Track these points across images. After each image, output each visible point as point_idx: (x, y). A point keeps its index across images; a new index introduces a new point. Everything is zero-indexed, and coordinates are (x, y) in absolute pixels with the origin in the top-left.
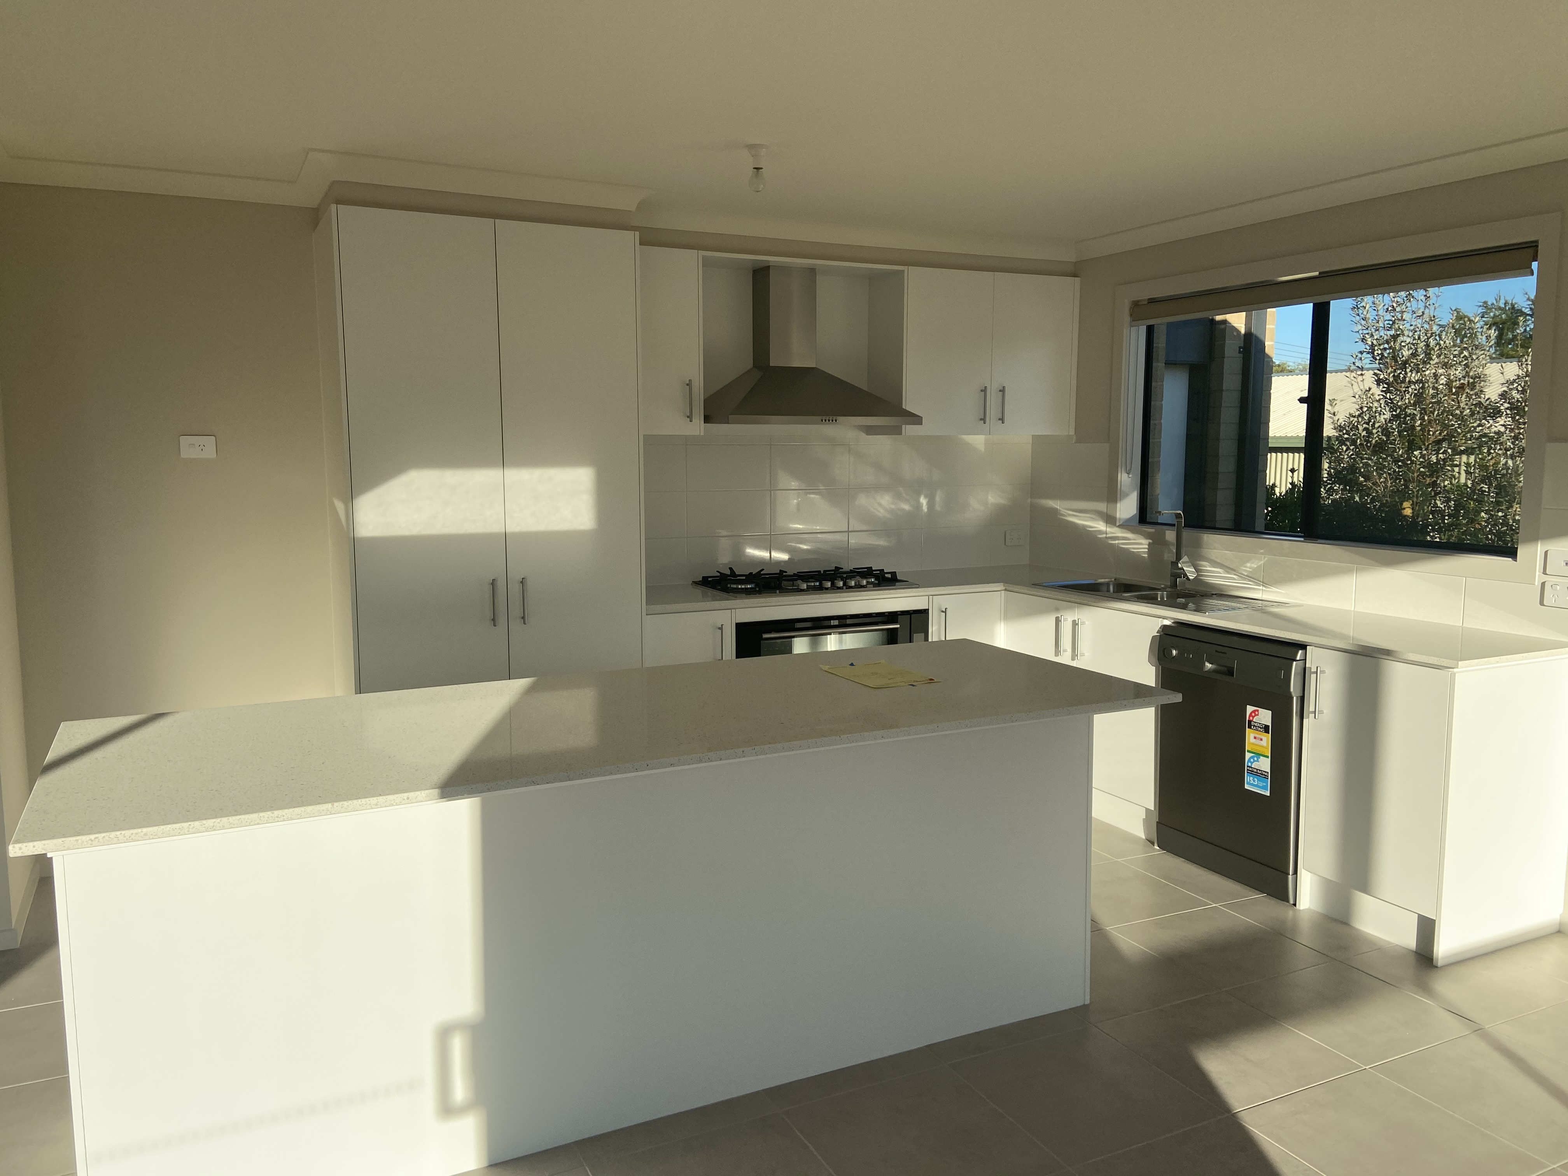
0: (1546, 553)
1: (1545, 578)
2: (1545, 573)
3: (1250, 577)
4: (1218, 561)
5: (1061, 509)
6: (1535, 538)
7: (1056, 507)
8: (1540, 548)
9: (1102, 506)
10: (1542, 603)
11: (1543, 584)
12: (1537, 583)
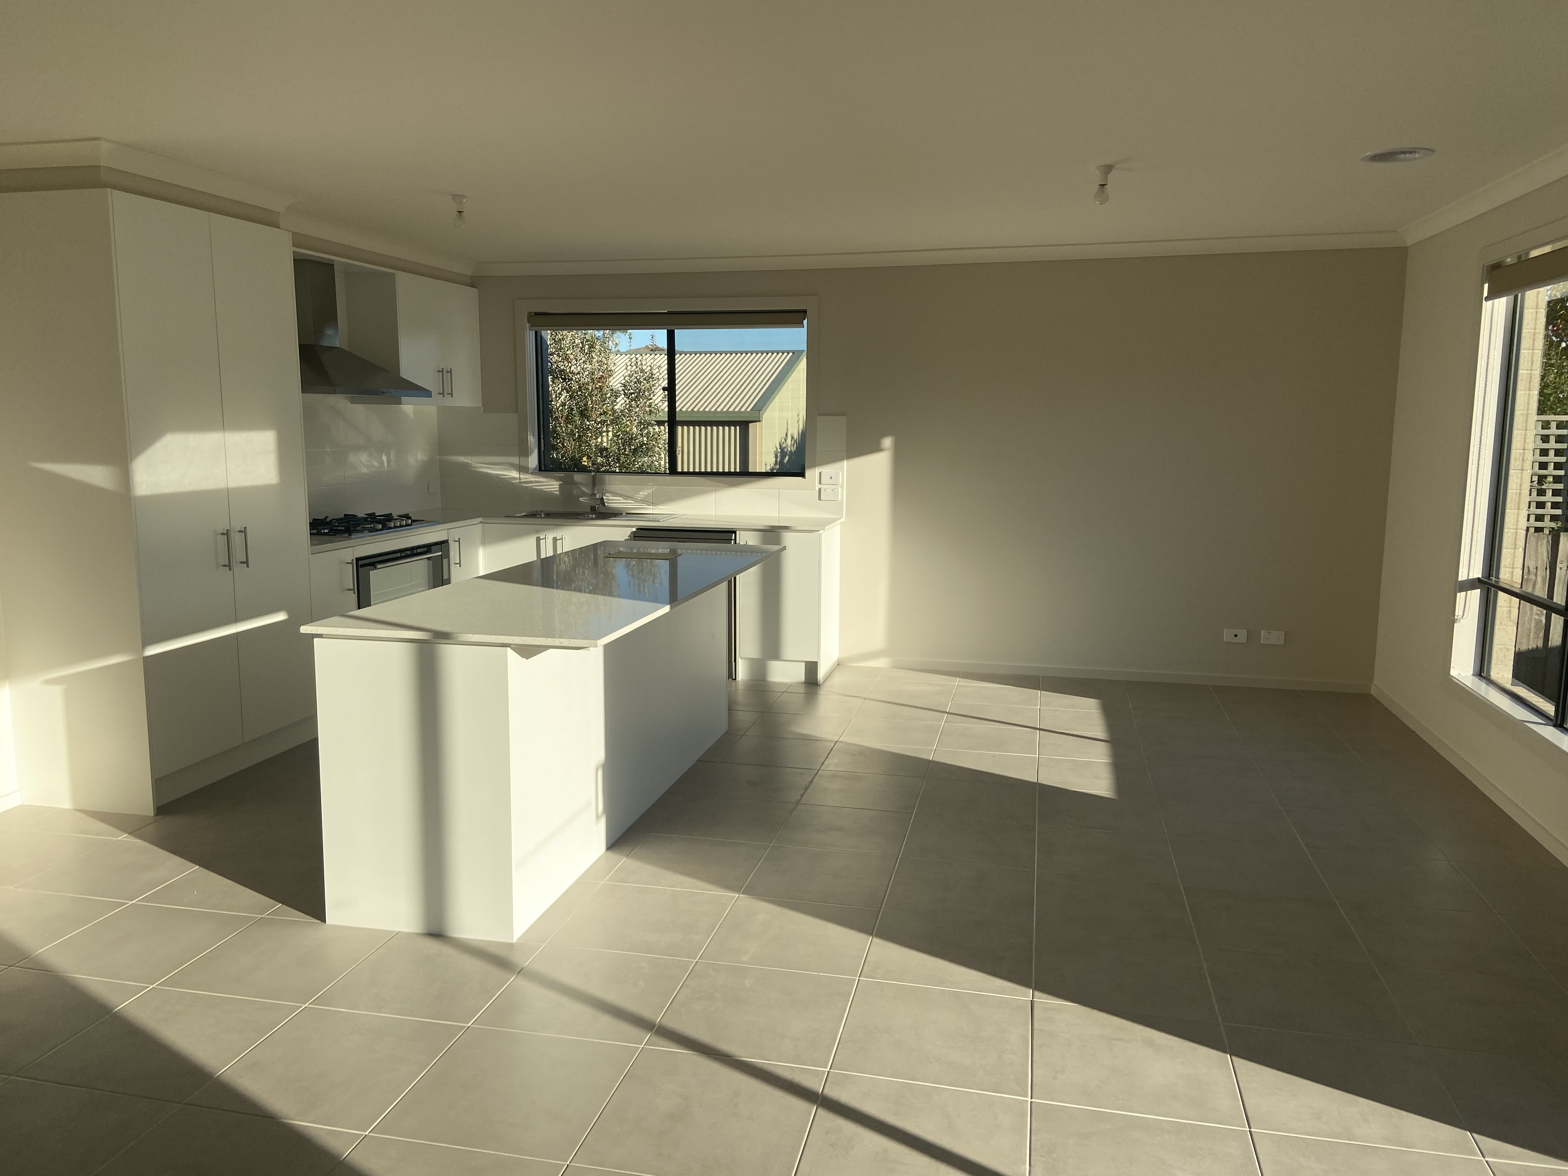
0: (820, 473)
1: (821, 486)
2: (820, 483)
3: (644, 501)
4: (618, 492)
5: (472, 463)
6: (814, 466)
7: (467, 461)
8: (817, 470)
9: (515, 460)
10: (820, 499)
11: (820, 490)
12: (817, 489)
